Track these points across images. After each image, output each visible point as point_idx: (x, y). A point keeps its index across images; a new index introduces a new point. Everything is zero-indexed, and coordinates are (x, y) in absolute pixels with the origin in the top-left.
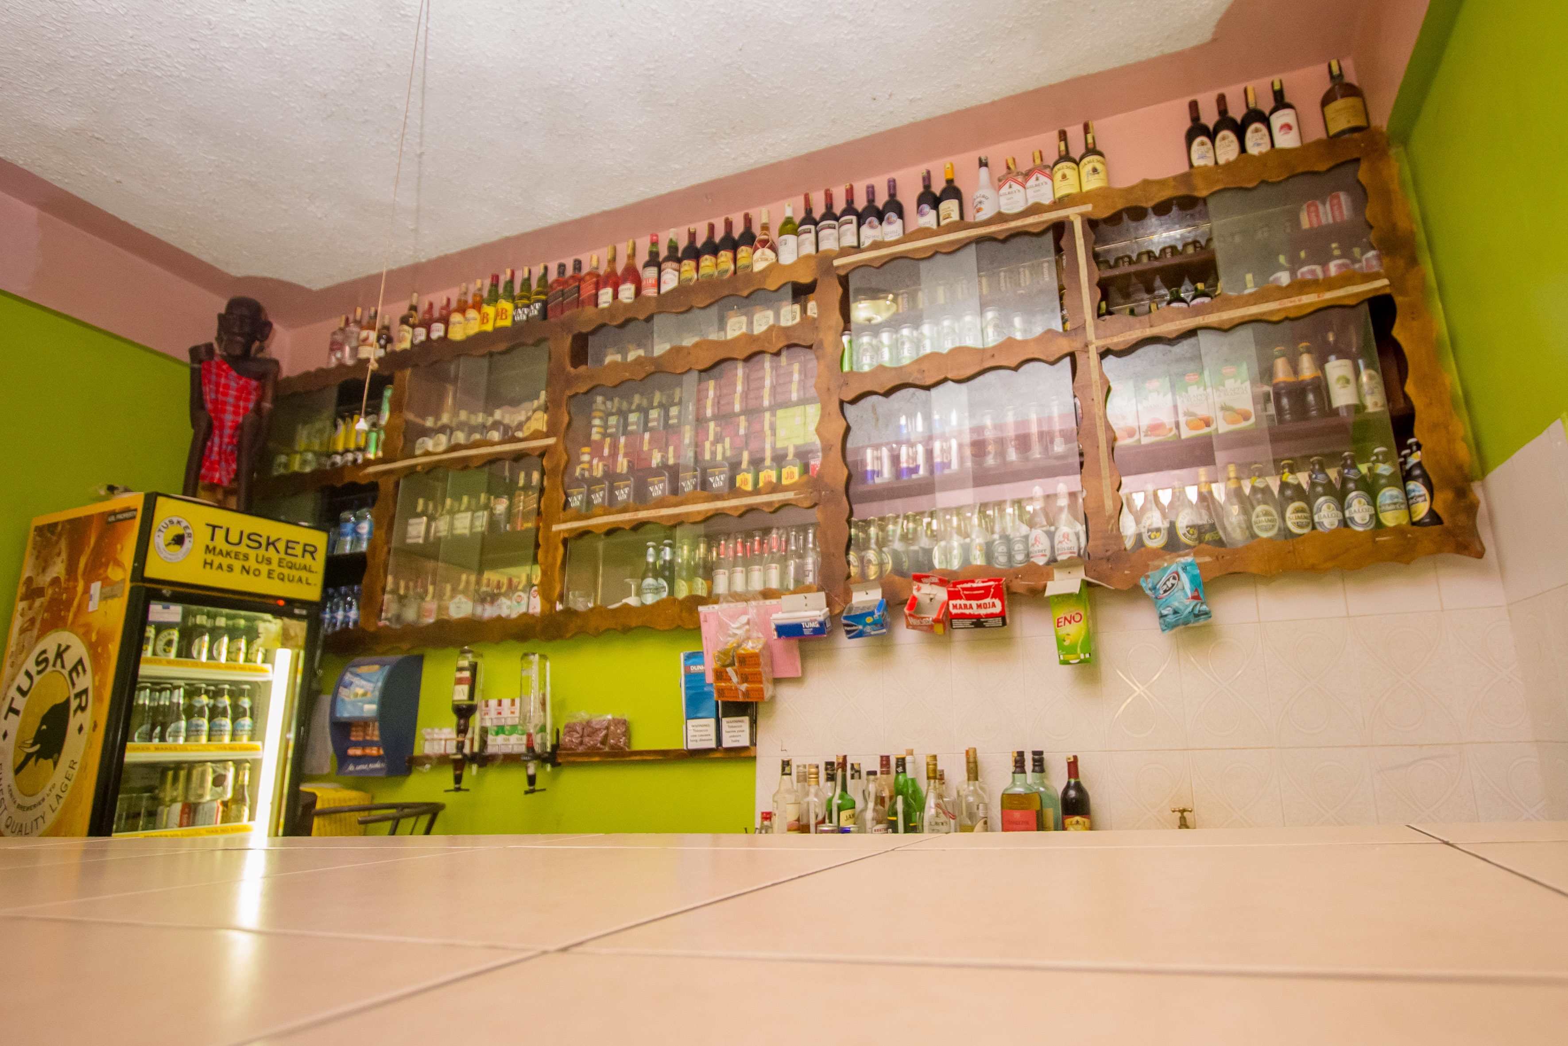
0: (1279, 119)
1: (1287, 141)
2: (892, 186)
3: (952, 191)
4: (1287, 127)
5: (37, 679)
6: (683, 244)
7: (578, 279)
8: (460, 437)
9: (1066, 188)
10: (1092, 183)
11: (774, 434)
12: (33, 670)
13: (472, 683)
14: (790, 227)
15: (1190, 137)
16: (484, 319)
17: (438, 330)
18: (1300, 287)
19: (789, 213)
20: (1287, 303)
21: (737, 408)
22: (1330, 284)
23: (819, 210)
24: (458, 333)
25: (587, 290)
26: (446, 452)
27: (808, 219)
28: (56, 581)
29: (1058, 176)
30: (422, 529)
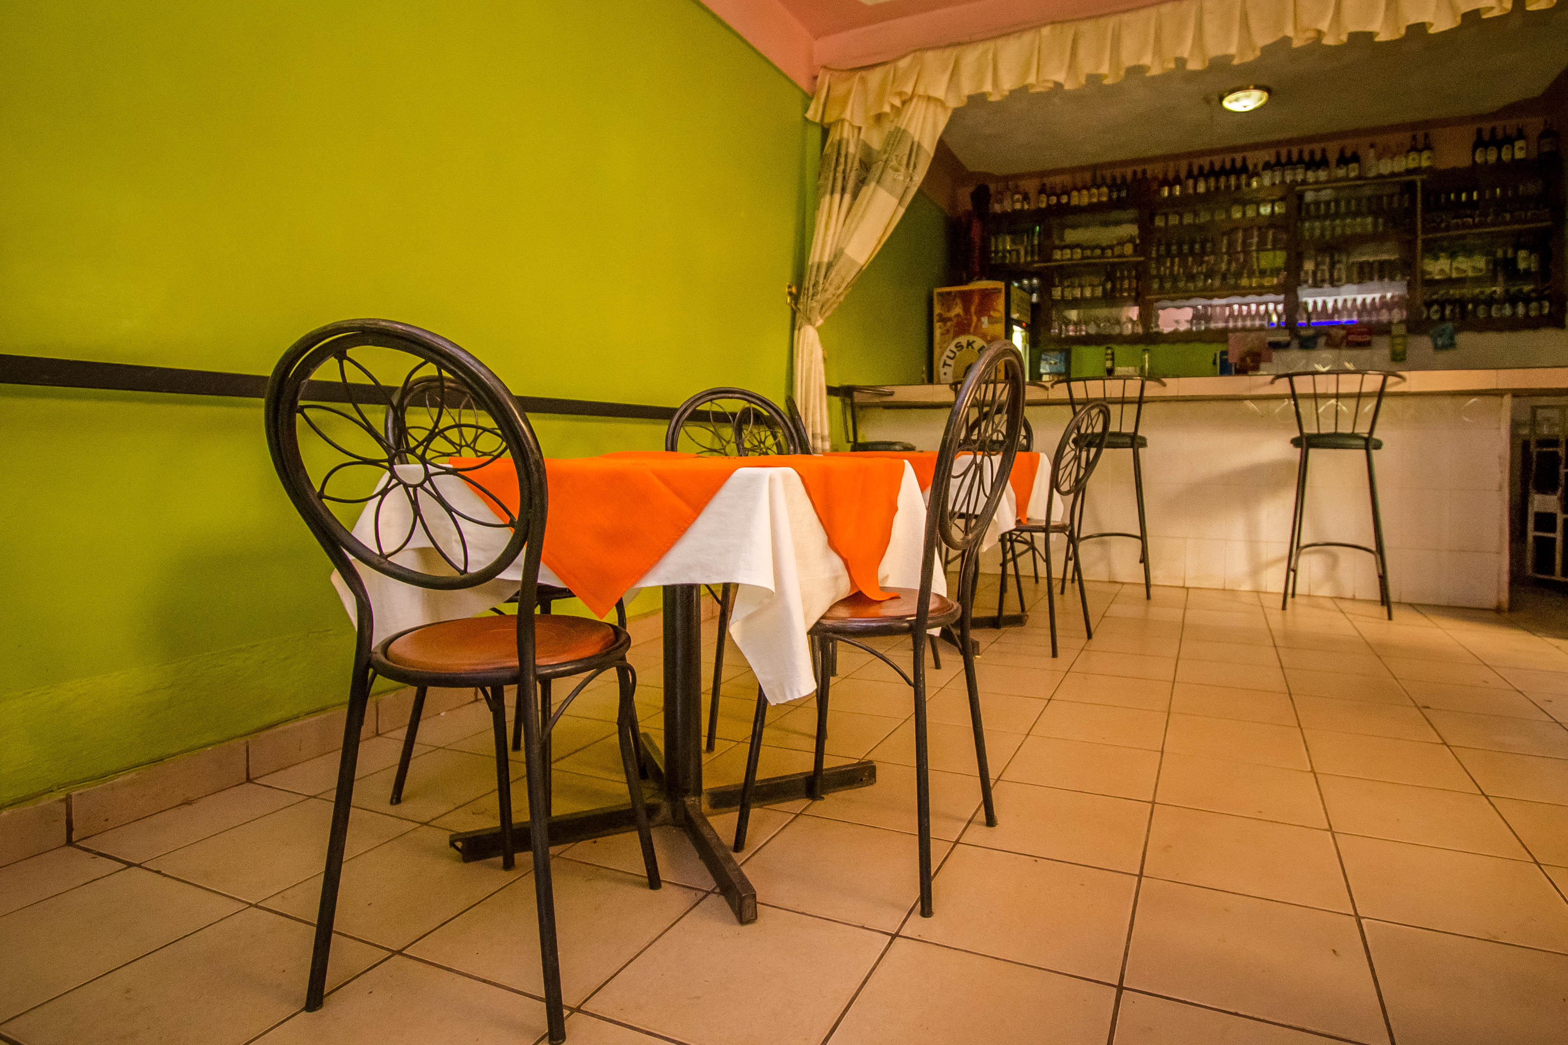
0: (1520, 144)
1: (1519, 155)
2: (1324, 151)
3: (1356, 158)
4: (1521, 148)
5: (958, 353)
6: (1207, 168)
7: (1144, 178)
8: (1088, 253)
9: (1412, 165)
10: (1425, 163)
11: (1258, 263)
12: (955, 350)
13: (1113, 359)
14: (1267, 166)
15: (1475, 148)
16: (1090, 196)
17: (1064, 199)
18: (1514, 221)
19: (1267, 158)
20: (1508, 228)
21: (1239, 249)
22: (1526, 221)
23: (1284, 160)
24: (1075, 201)
25: (1155, 186)
26: (1080, 259)
27: (1278, 163)
28: (958, 315)
29: (1410, 158)
30: (1059, 293)
